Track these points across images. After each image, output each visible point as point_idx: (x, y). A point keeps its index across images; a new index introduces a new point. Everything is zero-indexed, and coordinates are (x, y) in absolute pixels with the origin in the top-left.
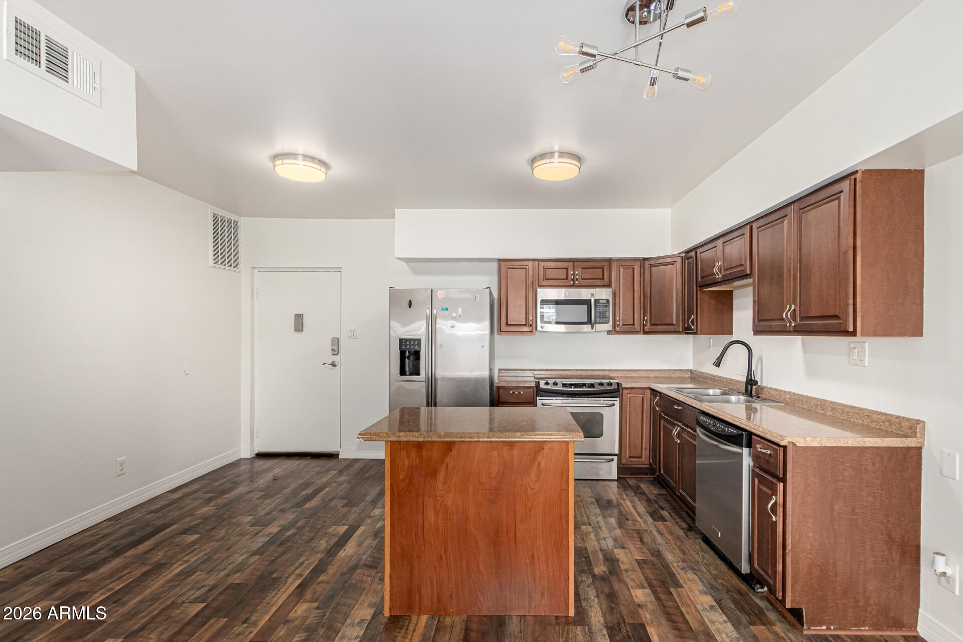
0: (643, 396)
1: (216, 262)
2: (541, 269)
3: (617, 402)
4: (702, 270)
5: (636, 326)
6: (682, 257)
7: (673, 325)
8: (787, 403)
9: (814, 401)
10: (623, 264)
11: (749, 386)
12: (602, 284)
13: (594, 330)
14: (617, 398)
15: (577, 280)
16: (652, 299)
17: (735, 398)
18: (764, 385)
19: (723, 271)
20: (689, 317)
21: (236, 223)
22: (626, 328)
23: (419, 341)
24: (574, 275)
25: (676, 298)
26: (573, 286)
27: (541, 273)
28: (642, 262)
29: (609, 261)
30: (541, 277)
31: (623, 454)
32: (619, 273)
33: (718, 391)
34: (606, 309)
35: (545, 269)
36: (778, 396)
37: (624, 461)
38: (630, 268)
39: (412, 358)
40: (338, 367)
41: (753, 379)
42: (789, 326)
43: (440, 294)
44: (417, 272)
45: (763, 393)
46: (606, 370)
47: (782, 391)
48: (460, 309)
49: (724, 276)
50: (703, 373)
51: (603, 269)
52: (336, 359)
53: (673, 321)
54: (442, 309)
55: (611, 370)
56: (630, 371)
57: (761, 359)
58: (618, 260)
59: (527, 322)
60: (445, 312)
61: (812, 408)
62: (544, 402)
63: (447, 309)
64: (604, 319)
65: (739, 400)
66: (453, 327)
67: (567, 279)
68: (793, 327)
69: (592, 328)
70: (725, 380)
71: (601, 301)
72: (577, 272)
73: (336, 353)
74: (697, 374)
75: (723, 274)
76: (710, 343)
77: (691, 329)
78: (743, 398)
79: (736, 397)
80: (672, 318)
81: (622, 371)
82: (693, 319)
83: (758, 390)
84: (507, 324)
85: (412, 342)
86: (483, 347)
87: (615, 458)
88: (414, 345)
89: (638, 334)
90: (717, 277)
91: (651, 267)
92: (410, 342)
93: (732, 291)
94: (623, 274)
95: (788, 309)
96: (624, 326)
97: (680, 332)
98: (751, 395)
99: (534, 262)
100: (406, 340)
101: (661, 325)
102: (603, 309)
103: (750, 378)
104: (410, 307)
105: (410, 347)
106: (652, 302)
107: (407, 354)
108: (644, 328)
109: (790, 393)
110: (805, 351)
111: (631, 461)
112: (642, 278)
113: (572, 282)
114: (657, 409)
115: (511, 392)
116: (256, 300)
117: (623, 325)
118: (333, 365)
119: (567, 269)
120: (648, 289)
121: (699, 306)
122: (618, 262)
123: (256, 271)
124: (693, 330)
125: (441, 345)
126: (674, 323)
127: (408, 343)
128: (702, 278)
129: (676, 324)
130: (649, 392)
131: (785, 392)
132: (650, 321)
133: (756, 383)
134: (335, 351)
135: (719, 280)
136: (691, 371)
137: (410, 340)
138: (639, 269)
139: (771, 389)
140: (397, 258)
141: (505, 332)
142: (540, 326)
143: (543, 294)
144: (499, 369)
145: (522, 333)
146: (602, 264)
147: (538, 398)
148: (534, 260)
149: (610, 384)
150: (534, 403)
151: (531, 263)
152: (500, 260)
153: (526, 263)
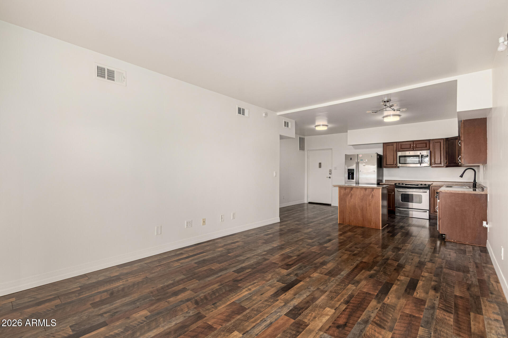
1: (300, 150)
3: (428, 191)
5: (442, 164)
7: (456, 163)
10: (436, 141)
11: (474, 185)
12: (425, 149)
15: (414, 148)
21: (304, 138)
22: (437, 165)
23: (354, 169)
24: (413, 146)
26: (413, 151)
28: (445, 139)
29: (429, 140)
30: (399, 148)
31: (431, 210)
32: (434, 145)
35: (401, 145)
37: (431, 212)
38: (439, 142)
39: (352, 175)
40: (331, 178)
43: (360, 156)
44: (356, 149)
48: (367, 160)
51: (426, 143)
52: (330, 176)
53: (456, 162)
58: (433, 140)
59: (394, 164)
60: (362, 161)
62: (398, 190)
63: (362, 160)
66: (364, 165)
67: (410, 148)
69: (421, 165)
71: (424, 156)
83: (479, 186)
84: (386, 164)
87: (428, 211)
88: (352, 171)
89: (442, 167)
94: (436, 145)
100: (350, 169)
103: (475, 181)
104: (351, 160)
107: (350, 173)
108: (445, 165)
112: (445, 146)
113: (412, 149)
116: (309, 159)
117: (435, 164)
118: (330, 178)
119: (410, 144)
123: (309, 151)
125: (360, 171)
132: (448, 162)
133: (477, 183)
134: (330, 174)
138: (443, 142)
140: (348, 145)
141: (386, 167)
142: (399, 165)
143: (400, 154)
144: (385, 180)
145: (392, 167)
146: (426, 142)
147: (395, 189)
148: (396, 142)
149: (425, 185)
150: (394, 190)
151: (395, 144)
152: (384, 143)
153: (393, 143)
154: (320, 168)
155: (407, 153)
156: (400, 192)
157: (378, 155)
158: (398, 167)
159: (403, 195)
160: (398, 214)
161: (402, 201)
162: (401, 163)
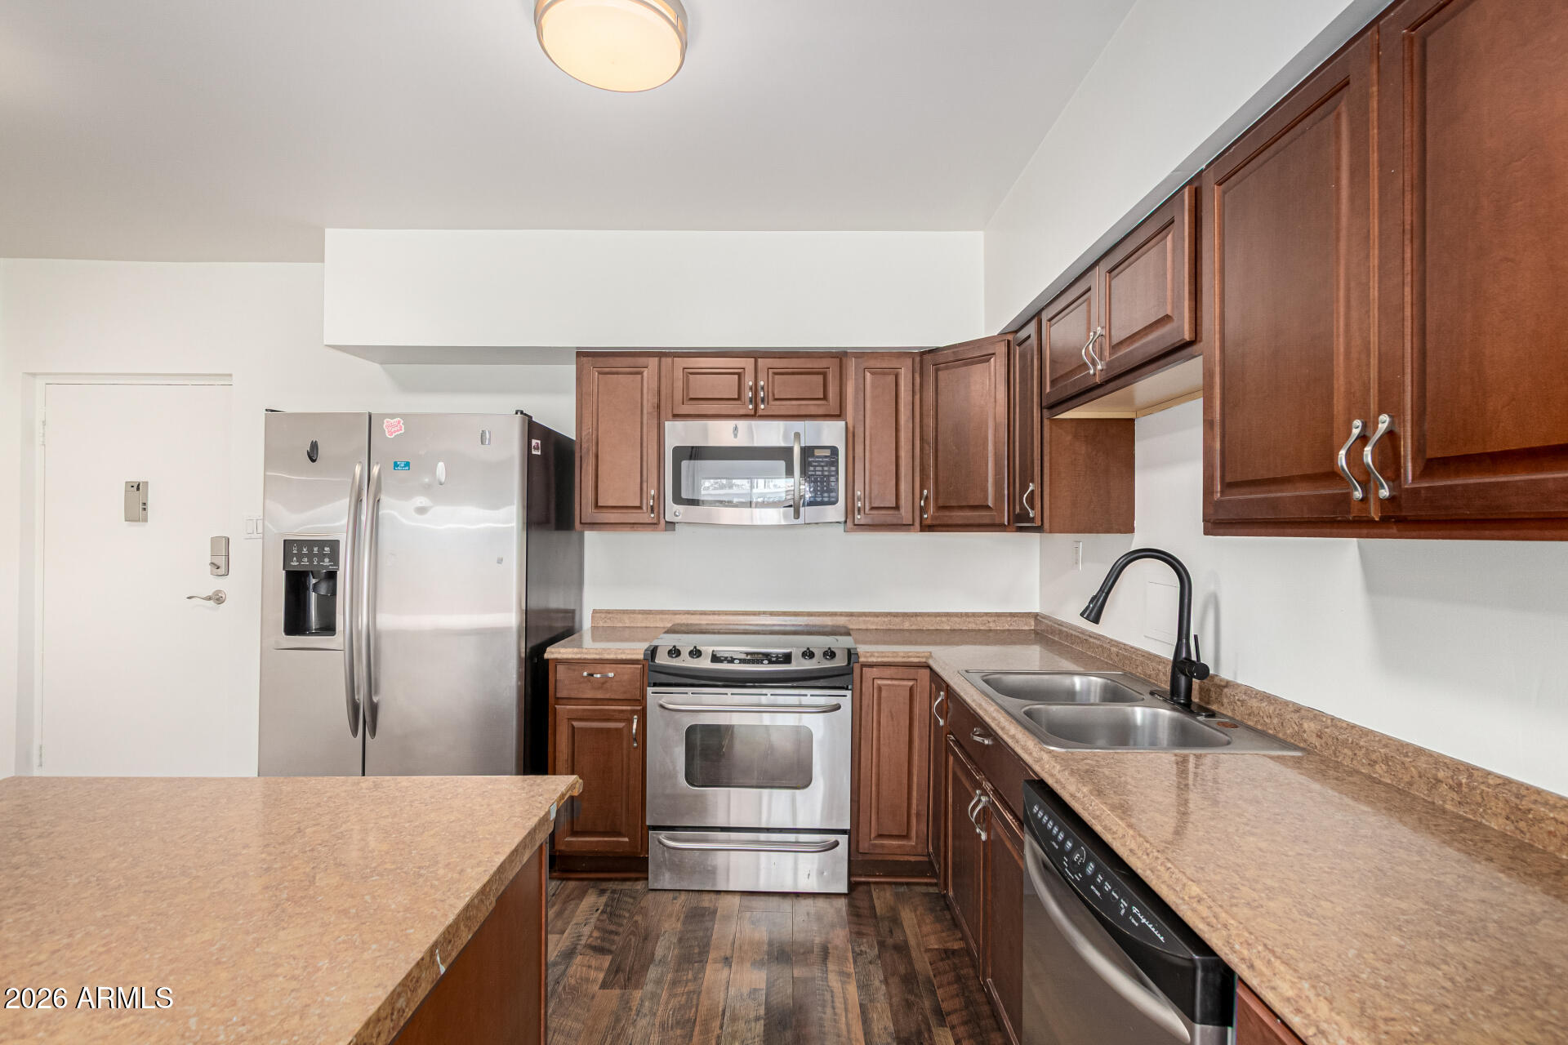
0: (911, 683)
2: (679, 374)
3: (846, 700)
4: (1053, 362)
5: (902, 511)
6: (1009, 341)
7: (987, 507)
8: (1308, 751)
9: (1422, 763)
10: (872, 363)
11: (1183, 680)
12: (821, 411)
13: (801, 521)
14: (847, 689)
15: (763, 401)
16: (940, 447)
17: (1144, 714)
18: (1226, 674)
19: (1107, 353)
20: (1024, 488)
22: (879, 516)
23: (334, 545)
24: (755, 389)
25: (995, 443)
26: (755, 415)
27: (679, 384)
28: (918, 359)
29: (840, 356)
30: (678, 396)
31: (863, 829)
32: (862, 386)
33: (1096, 681)
34: (829, 471)
35: (688, 375)
36: (1276, 721)
37: (864, 846)
38: (889, 374)
39: (317, 592)
41: (1194, 658)
42: (1364, 500)
43: (391, 429)
44: (407, 386)
45: (1225, 701)
46: (841, 614)
47: (1286, 703)
48: (441, 465)
49: (1109, 365)
50: (1061, 624)
51: (825, 375)
52: (223, 585)
53: (987, 499)
54: (396, 465)
55: (851, 615)
56: (896, 615)
57: (1214, 601)
58: (862, 355)
59: (645, 501)
60: (402, 474)
61: (1411, 784)
62: (664, 700)
63: (407, 464)
64: (826, 495)
65: (1155, 717)
66: (422, 510)
67: (739, 399)
68: (1382, 501)
69: (797, 515)
70: (1114, 649)
71: (817, 453)
72: (762, 383)
73: (222, 571)
74: (1047, 625)
75: (1108, 359)
76: (1077, 553)
77: (1027, 518)
78: (1166, 713)
79: (1148, 710)
80: (986, 491)
81: (877, 615)
82: (1032, 491)
83: (1209, 690)
84: (597, 506)
85: (316, 549)
86: (500, 561)
87: (843, 840)
88: (322, 556)
89: (909, 531)
90: (1092, 372)
91: (937, 370)
92: (311, 550)
93: (1132, 420)
94: (874, 386)
95: (1356, 432)
96: (875, 512)
97: (1005, 525)
98: (1187, 707)
99: (663, 359)
100: (302, 543)
101: (961, 508)
102: (823, 471)
103: (1184, 655)
104: (313, 460)
105: (311, 561)
106: (940, 454)
107: (306, 580)
108: (921, 517)
109: (1316, 715)
110: (1373, 584)
111: (883, 846)
112: (917, 397)
113: (751, 407)
114: (942, 723)
115: (585, 674)
116: (38, 450)
117: (873, 508)
118: (218, 599)
119: (739, 374)
120: (931, 422)
121: (1046, 458)
122: (860, 360)
123: (40, 383)
124: (1032, 520)
126: (990, 504)
127: (305, 551)
128: (1053, 382)
129: (995, 504)
130: (924, 674)
131: (1298, 709)
132: (936, 499)
133: (1203, 672)
134: (221, 568)
135: (1098, 380)
136: (1036, 616)
137: (311, 544)
138: (910, 376)
139: (1249, 691)
140: (326, 346)
141: (594, 525)
142: (673, 511)
143: (678, 433)
144: (595, 612)
145: (634, 525)
146: (823, 363)
147: (650, 690)
148: (661, 354)
149: (830, 654)
150: (642, 700)
151: (653, 362)
152: (582, 354)
153: (642, 361)
154: (136, 528)
155: (723, 433)
156: (678, 716)
157: (532, 429)
158: (671, 525)
159: (698, 737)
160: (666, 880)
161: (690, 778)
162: (684, 495)
